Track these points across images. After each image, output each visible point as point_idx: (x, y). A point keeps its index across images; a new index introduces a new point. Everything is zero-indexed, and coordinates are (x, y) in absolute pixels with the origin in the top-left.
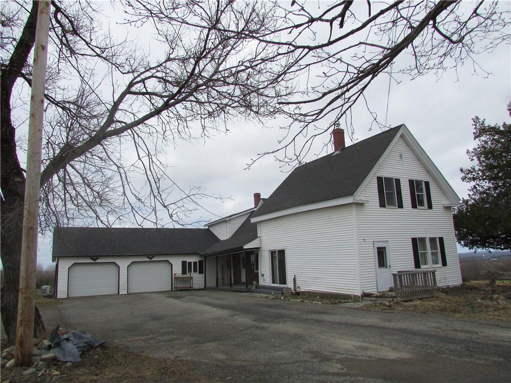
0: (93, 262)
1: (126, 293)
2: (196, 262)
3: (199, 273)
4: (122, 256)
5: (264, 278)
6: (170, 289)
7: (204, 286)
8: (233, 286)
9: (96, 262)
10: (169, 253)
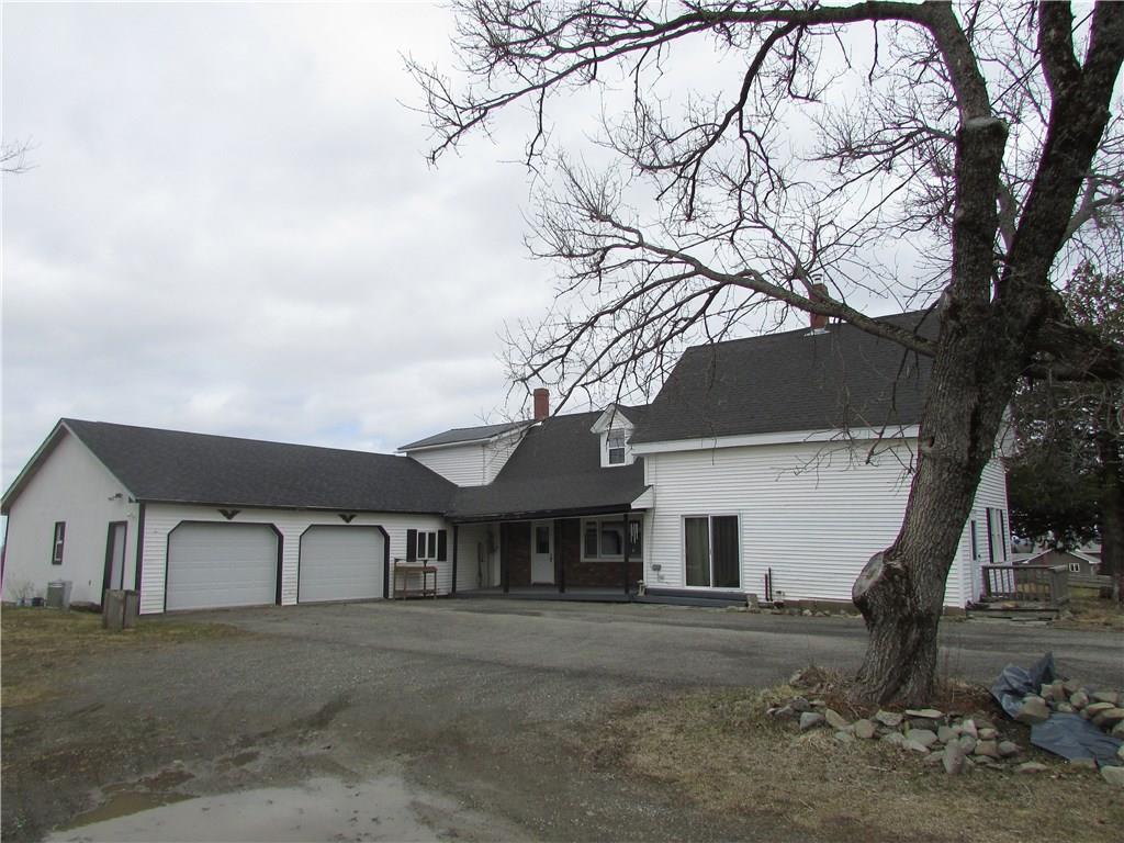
0: (225, 520)
1: (295, 603)
2: (434, 534)
3: (439, 560)
4: (294, 509)
5: (661, 573)
6: (380, 594)
7: (451, 591)
8: (566, 590)
9: (233, 520)
10: (388, 509)
